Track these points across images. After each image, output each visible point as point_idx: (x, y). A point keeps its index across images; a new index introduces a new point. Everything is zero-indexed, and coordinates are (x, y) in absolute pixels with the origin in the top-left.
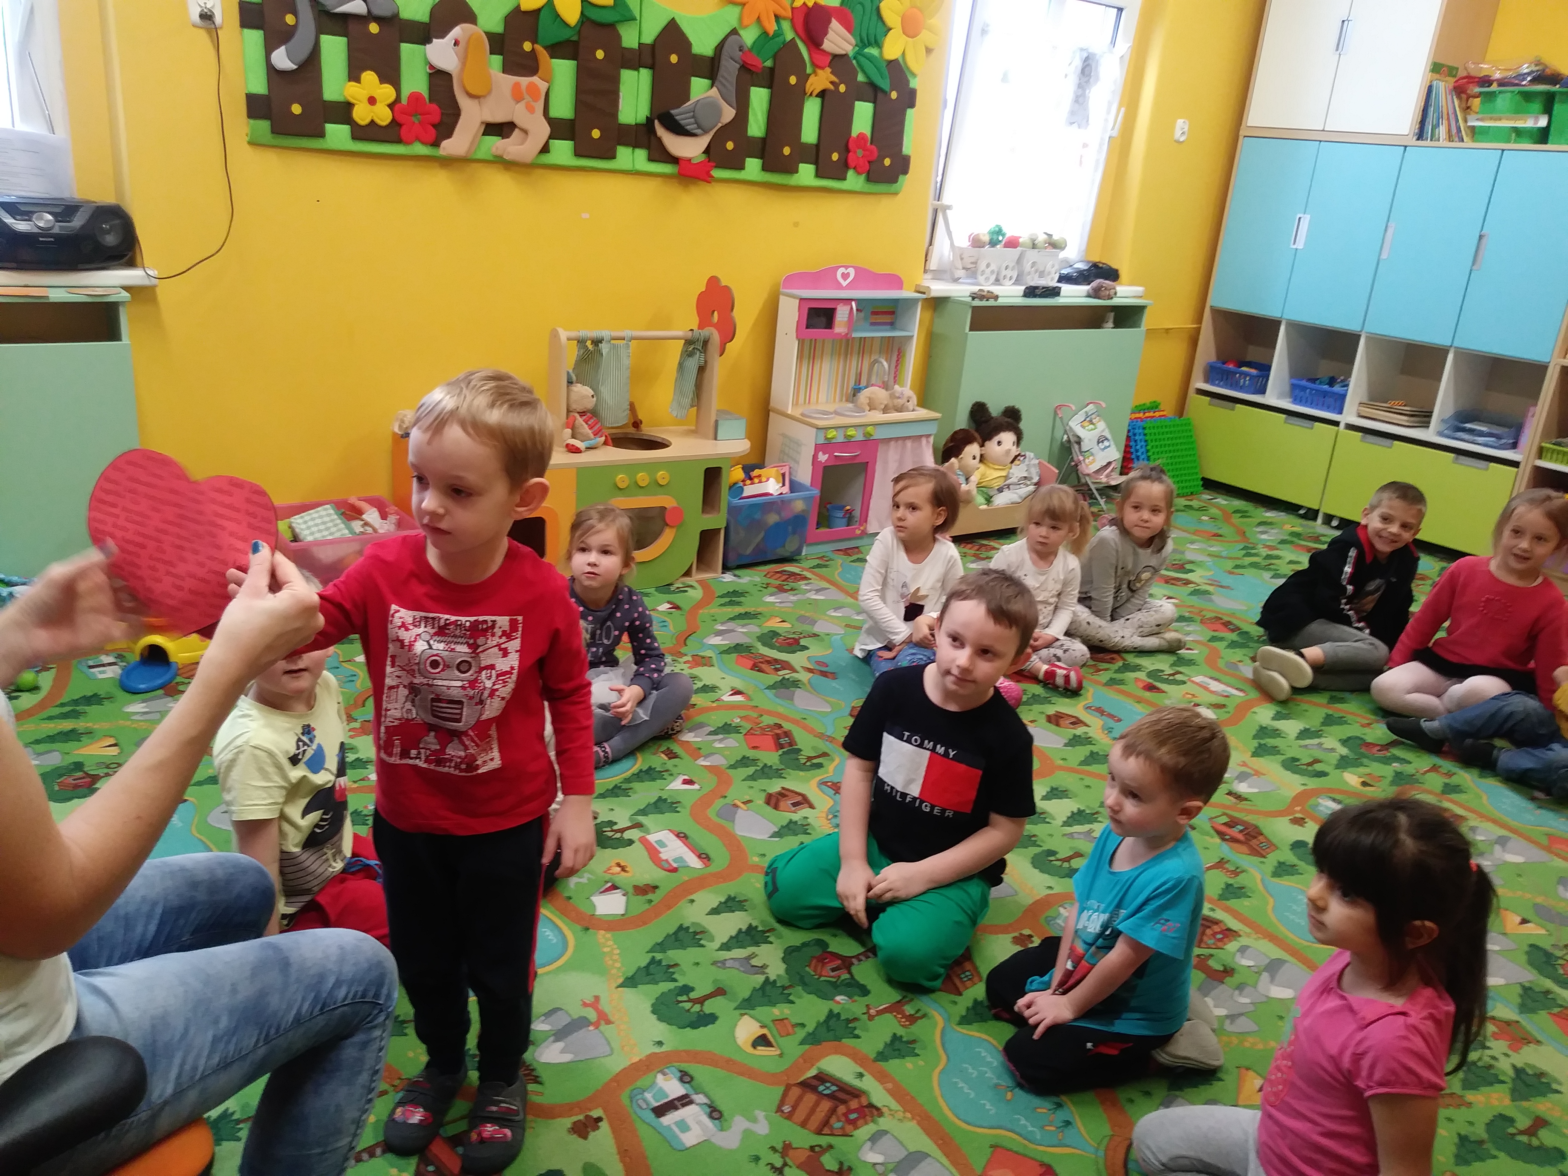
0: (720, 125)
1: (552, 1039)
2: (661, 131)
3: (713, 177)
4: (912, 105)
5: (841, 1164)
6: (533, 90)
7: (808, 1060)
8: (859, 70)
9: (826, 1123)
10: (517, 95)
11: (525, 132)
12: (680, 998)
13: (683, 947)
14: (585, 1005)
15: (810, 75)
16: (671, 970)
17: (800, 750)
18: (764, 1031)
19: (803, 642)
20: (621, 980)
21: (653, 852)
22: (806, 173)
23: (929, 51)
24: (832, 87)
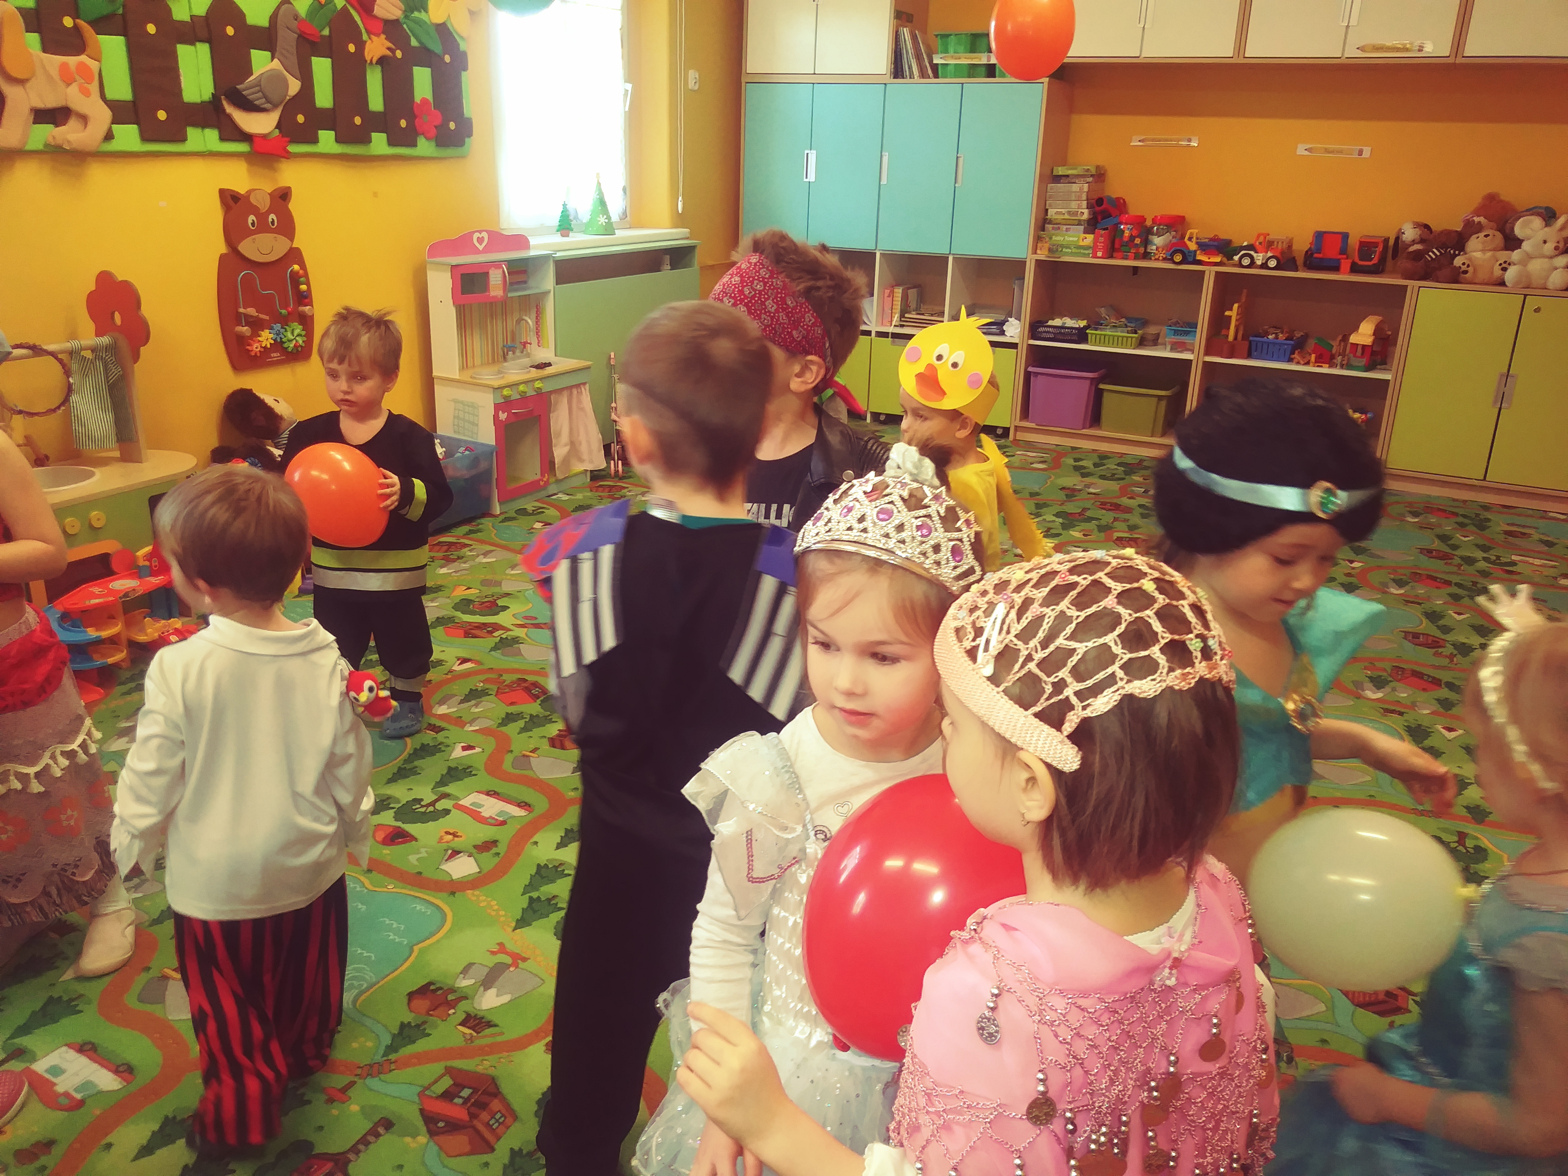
0: (288, 98)
1: (482, 989)
2: (229, 109)
3: (288, 152)
4: (465, 69)
6: (84, 71)
8: (410, 34)
10: (67, 78)
11: (84, 119)
14: (493, 953)
15: (366, 42)
16: (553, 902)
19: (500, 603)
20: (514, 924)
22: (379, 142)
23: (472, 13)
24: (388, 53)
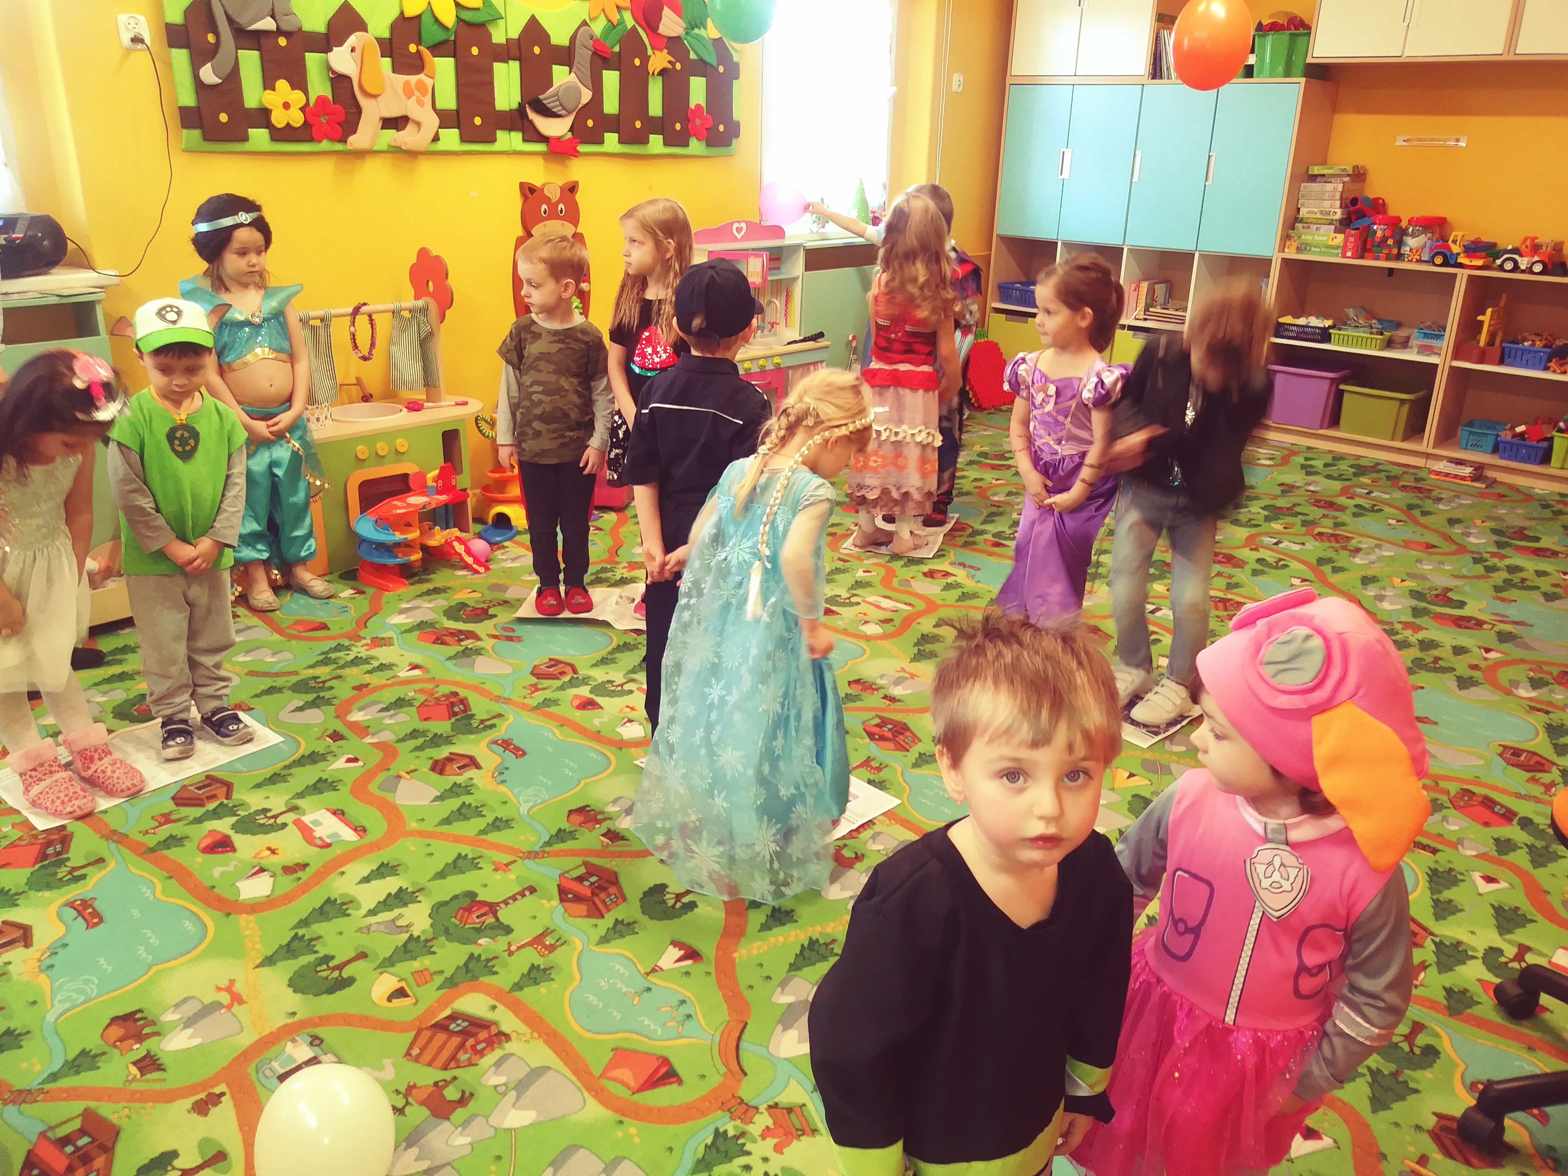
5: (463, 1092)
7: (443, 1003)
9: (453, 1057)
12: (319, 969)
13: (328, 919)
17: (474, 715)
18: (403, 984)
21: (306, 832)
